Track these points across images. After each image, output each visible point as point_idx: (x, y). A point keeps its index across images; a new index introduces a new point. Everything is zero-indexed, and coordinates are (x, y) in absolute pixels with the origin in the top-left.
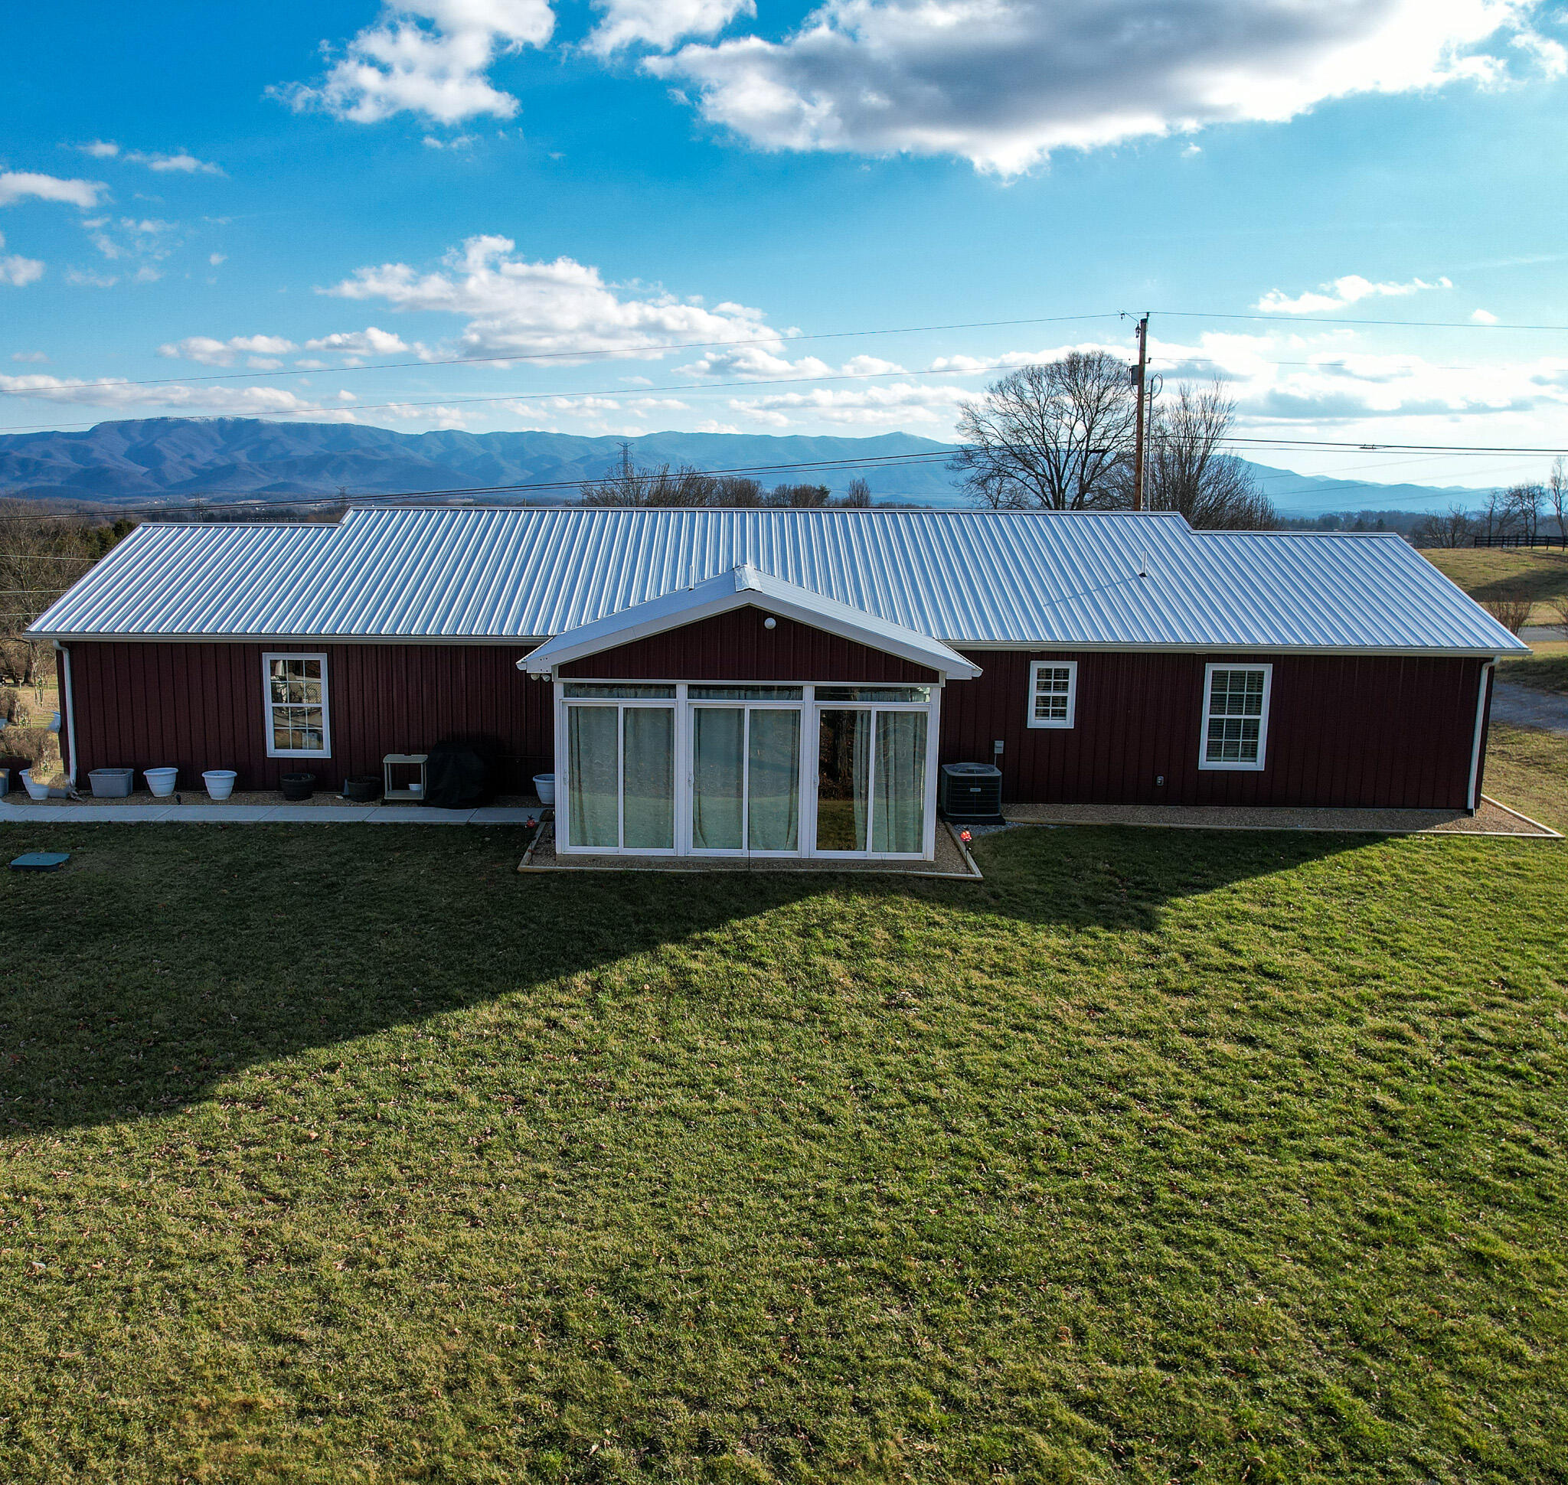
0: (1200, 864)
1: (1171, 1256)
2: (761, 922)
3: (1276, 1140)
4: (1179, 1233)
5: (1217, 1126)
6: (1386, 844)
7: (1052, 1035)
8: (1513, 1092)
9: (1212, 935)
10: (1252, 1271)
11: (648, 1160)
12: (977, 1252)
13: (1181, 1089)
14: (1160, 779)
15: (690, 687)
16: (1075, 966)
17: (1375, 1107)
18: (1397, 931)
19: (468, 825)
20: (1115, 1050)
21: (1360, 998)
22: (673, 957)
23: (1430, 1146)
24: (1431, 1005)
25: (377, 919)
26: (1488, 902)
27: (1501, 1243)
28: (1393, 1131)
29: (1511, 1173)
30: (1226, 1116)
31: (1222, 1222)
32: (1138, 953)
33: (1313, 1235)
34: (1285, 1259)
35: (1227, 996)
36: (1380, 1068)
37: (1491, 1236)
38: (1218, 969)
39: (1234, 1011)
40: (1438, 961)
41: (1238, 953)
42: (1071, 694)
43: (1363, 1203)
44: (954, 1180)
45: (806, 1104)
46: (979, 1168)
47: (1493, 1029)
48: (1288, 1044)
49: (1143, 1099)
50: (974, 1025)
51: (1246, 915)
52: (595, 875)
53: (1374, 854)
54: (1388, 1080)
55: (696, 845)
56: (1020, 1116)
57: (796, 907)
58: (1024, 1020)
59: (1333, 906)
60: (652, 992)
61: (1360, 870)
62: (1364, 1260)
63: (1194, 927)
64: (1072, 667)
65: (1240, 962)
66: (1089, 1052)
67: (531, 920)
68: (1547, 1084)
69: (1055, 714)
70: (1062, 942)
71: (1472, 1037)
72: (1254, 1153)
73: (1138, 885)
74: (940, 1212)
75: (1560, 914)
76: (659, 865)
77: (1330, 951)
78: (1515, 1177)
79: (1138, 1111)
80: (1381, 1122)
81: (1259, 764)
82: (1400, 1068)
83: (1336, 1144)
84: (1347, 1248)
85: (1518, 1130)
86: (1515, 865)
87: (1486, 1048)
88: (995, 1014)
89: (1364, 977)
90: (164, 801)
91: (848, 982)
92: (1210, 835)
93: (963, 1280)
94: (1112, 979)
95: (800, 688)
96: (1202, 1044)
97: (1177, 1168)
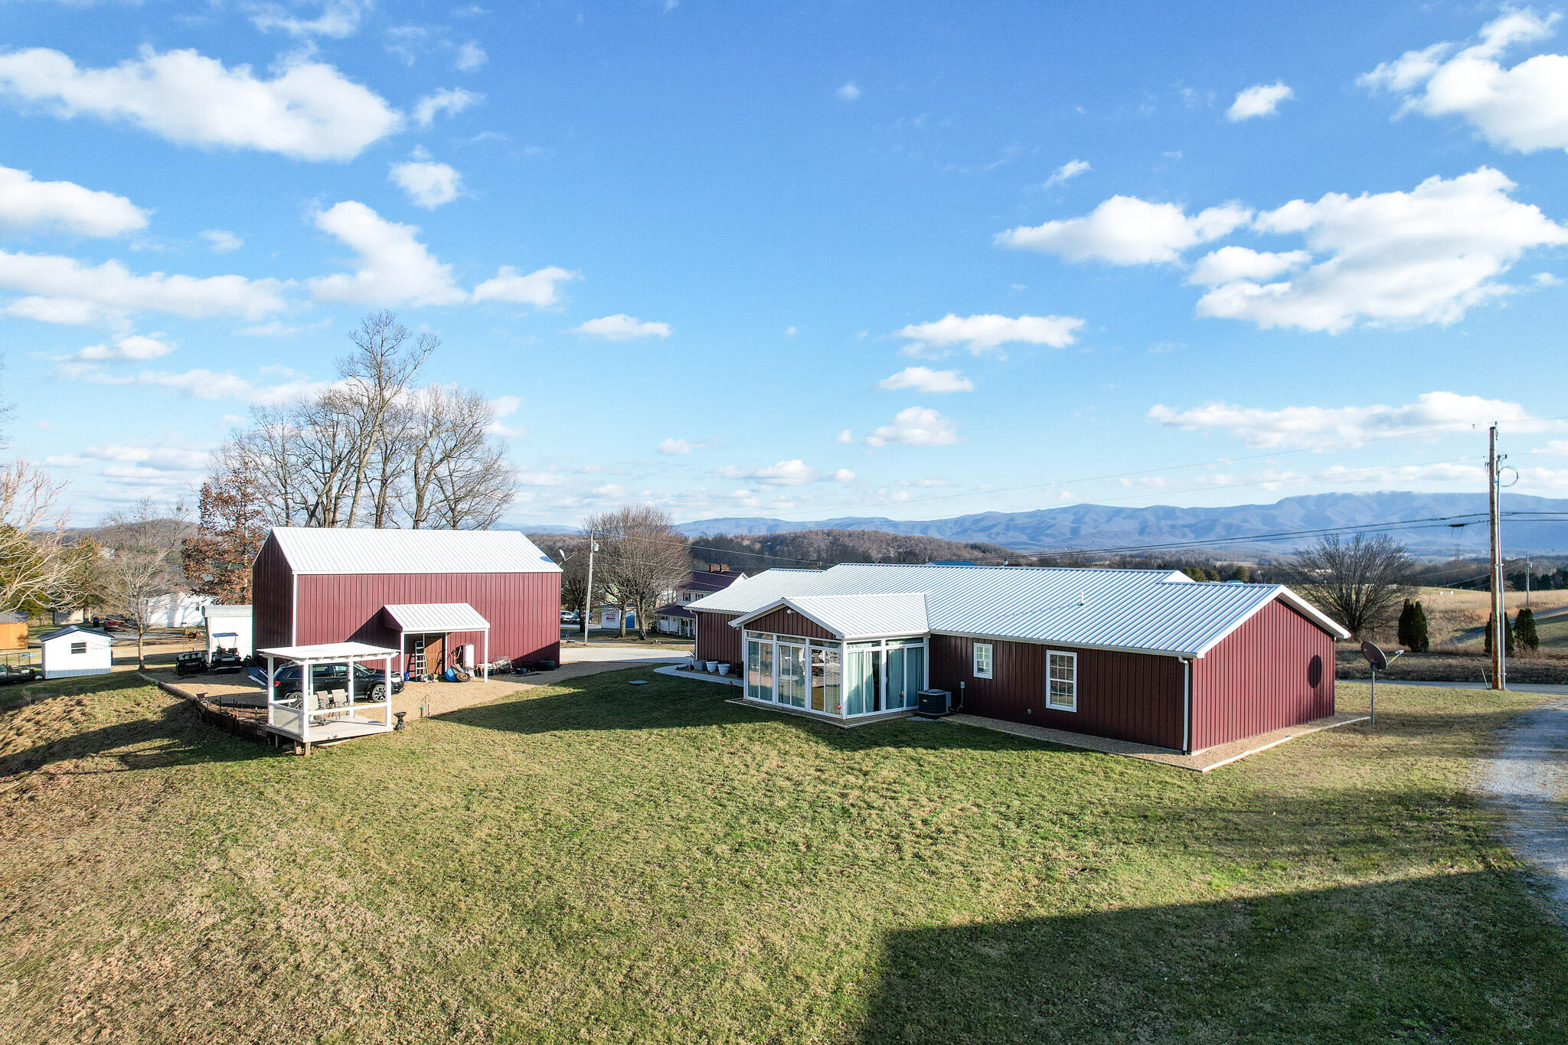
14: (1029, 711)
15: (778, 637)
42: (991, 661)
64: (991, 647)
69: (985, 671)
81: (1074, 709)
95: (804, 639)
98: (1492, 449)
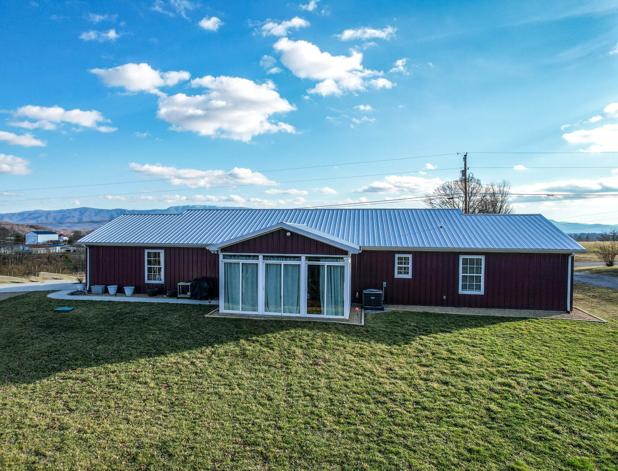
0: (452, 325)
1: (379, 457)
2: (278, 336)
3: (441, 418)
4: (386, 449)
5: (419, 412)
6: (529, 321)
7: (369, 377)
8: (553, 409)
9: (446, 347)
10: (410, 466)
11: (199, 408)
12: (302, 448)
13: (411, 398)
14: (444, 297)
15: (264, 256)
16: (388, 355)
17: (488, 410)
18: (523, 350)
19: (200, 305)
20: (391, 383)
21: (498, 371)
22: (243, 345)
23: (507, 426)
24: (528, 376)
25: (153, 329)
26: (566, 342)
27: (525, 465)
28: (493, 419)
29: (540, 439)
30: (424, 409)
31: (406, 446)
32: (414, 352)
33: (442, 454)
34: (426, 462)
35: (443, 368)
36: (497, 396)
37: (521, 462)
38: (444, 359)
39: (444, 373)
40: (537, 361)
41: (454, 354)
42: (410, 266)
43: (469, 445)
44: (307, 423)
45: (265, 394)
46: (318, 420)
47: (552, 385)
48: (461, 385)
49: (394, 401)
50: (341, 372)
51: (462, 342)
52: (229, 319)
53: (522, 324)
54: (499, 401)
55: (266, 311)
56: (343, 403)
57: (292, 331)
58: (360, 371)
59: (499, 341)
60: (231, 355)
61: (515, 329)
62: (461, 466)
63: (440, 345)
64: (410, 256)
65: (453, 356)
66: (380, 384)
67: (202, 332)
68: (570, 407)
69: (405, 273)
70: (387, 347)
71: (541, 387)
72: (431, 422)
73: (424, 330)
74: (296, 434)
75: (598, 348)
76: (253, 317)
77: (492, 355)
78: (542, 440)
79: (390, 405)
80: (489, 415)
81: (482, 292)
82: (506, 397)
83: (467, 422)
84: (456, 461)
85: (550, 423)
86: (582, 330)
87: (547, 392)
88: (350, 369)
89: (503, 364)
90: (112, 295)
91: (301, 356)
92: (460, 316)
93: (291, 458)
94: (401, 360)
95: (300, 257)
96: (427, 383)
97: (396, 425)
98: (465, 165)
